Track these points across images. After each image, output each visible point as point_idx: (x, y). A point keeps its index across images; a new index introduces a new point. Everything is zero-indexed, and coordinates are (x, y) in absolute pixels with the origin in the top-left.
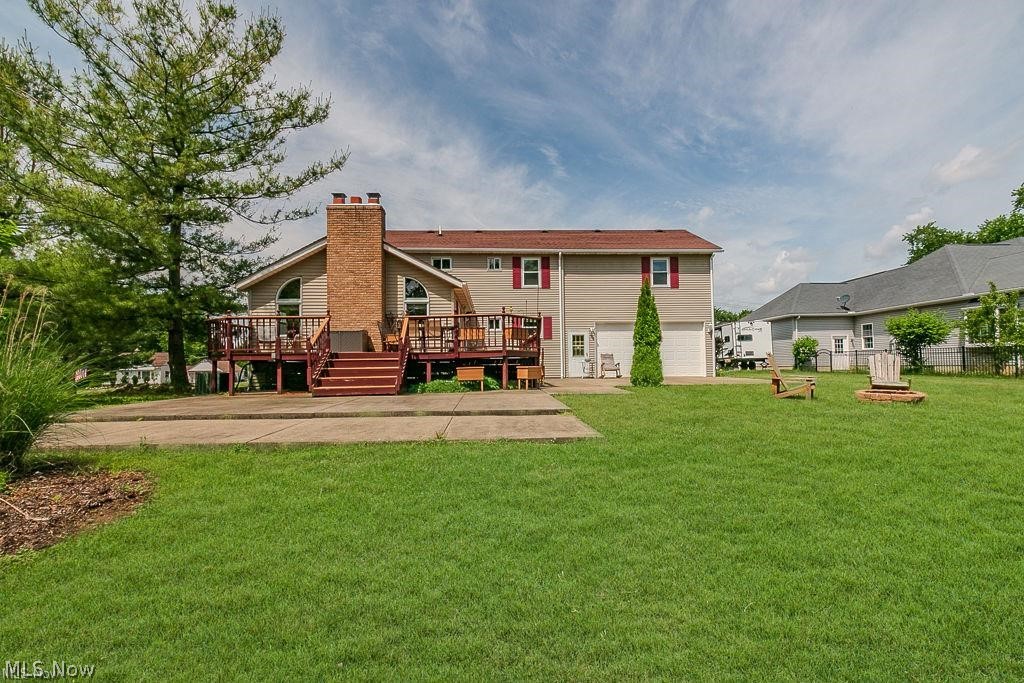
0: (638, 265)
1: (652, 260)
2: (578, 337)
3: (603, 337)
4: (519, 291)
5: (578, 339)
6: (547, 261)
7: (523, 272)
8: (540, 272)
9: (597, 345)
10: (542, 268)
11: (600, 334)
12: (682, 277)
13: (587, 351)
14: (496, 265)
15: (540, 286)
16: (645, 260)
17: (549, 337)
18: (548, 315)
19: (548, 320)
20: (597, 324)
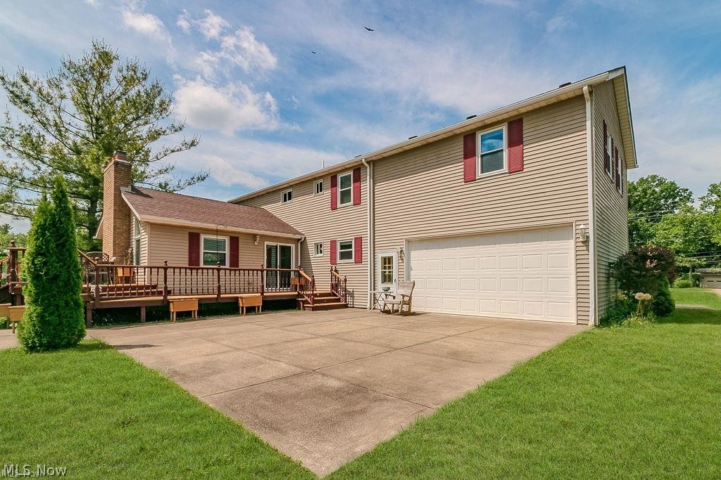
0: (459, 148)
1: (479, 136)
2: (389, 259)
3: (417, 257)
4: (336, 211)
5: (388, 261)
6: (357, 172)
7: (339, 190)
8: (352, 187)
9: (409, 269)
10: (354, 182)
11: (413, 254)
12: (530, 151)
13: (395, 277)
14: (320, 188)
15: (352, 203)
16: (468, 138)
17: (359, 260)
18: (358, 235)
19: (359, 241)
20: (408, 241)
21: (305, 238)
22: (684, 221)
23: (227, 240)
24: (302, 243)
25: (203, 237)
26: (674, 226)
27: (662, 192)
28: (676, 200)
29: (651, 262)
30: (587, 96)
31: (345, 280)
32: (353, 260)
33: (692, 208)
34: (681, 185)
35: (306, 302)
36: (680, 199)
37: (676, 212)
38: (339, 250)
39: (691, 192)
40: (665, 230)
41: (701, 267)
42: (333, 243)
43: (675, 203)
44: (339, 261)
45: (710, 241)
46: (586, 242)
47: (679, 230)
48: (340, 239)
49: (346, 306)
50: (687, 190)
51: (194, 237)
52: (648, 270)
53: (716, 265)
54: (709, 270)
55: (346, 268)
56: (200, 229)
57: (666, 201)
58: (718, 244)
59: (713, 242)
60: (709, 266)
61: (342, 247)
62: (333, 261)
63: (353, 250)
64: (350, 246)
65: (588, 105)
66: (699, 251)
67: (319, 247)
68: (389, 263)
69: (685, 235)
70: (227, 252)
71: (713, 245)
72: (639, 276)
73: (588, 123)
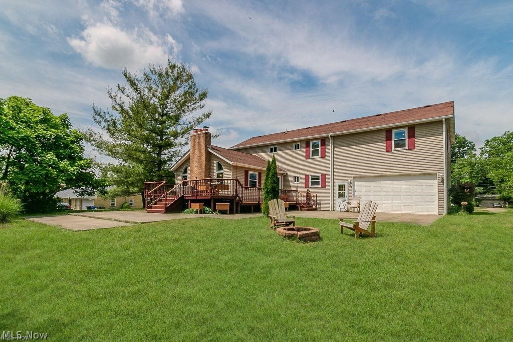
0: (383, 136)
1: (394, 132)
2: (342, 186)
3: (358, 185)
4: (309, 160)
5: (342, 187)
6: (324, 141)
7: (311, 149)
8: (320, 148)
9: (354, 191)
10: (321, 146)
11: (356, 184)
12: (418, 141)
13: (346, 194)
14: (297, 147)
15: (320, 156)
16: (388, 132)
17: (324, 186)
18: (324, 173)
19: (324, 176)
20: (354, 177)
21: (287, 173)
22: (471, 163)
23: (257, 174)
24: (285, 176)
25: (249, 172)
26: (464, 166)
27: (457, 143)
28: (465, 149)
29: (467, 190)
30: (444, 122)
31: (317, 196)
32: (320, 186)
33: (475, 155)
34: (468, 139)
35: (303, 207)
36: (468, 149)
37: (466, 157)
38: (310, 181)
39: (474, 144)
40: (459, 169)
41: (480, 193)
42: (307, 177)
43: (465, 150)
44: (310, 186)
45: (485, 177)
46: (443, 181)
47: (467, 169)
48: (311, 175)
49: (316, 210)
50: (472, 142)
51: (246, 173)
52: (465, 193)
53: (489, 192)
54: (485, 196)
55: (315, 190)
56: (249, 168)
57: (459, 149)
58: (490, 179)
59: (487, 177)
60: (485, 193)
61: (312, 179)
62: (307, 186)
63: (320, 180)
64: (318, 179)
65: (444, 126)
66: (480, 183)
67: (296, 179)
68: (342, 188)
69: (471, 173)
70: (257, 180)
71: (487, 179)
72: (462, 195)
73: (444, 133)
